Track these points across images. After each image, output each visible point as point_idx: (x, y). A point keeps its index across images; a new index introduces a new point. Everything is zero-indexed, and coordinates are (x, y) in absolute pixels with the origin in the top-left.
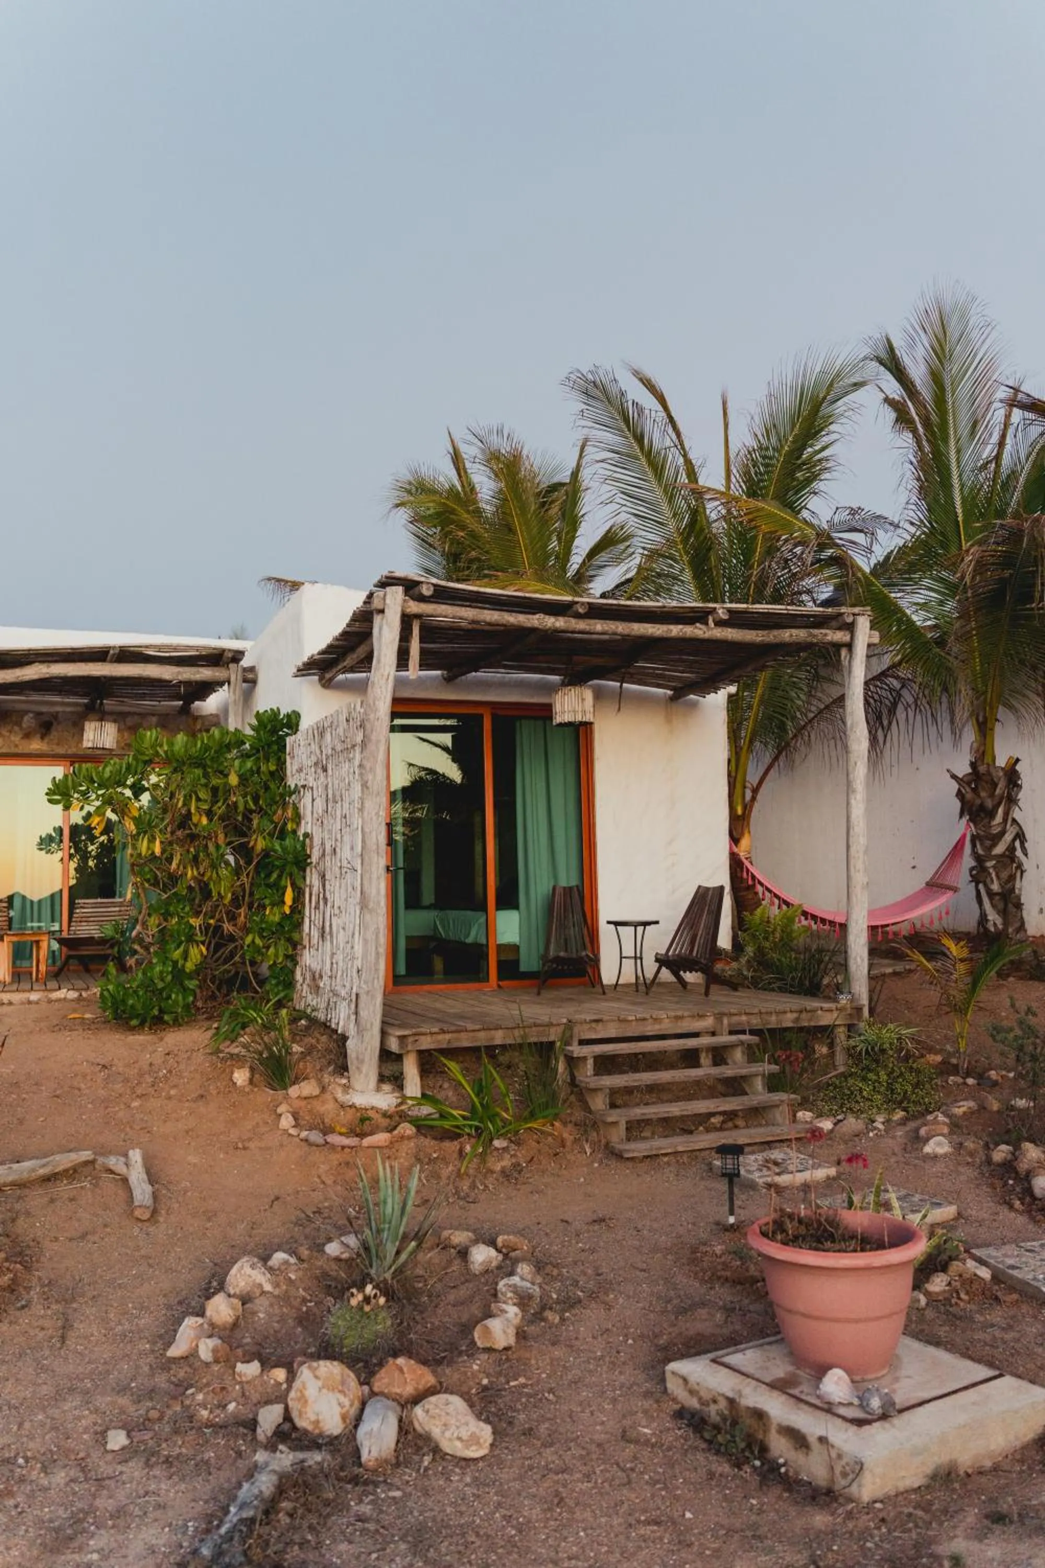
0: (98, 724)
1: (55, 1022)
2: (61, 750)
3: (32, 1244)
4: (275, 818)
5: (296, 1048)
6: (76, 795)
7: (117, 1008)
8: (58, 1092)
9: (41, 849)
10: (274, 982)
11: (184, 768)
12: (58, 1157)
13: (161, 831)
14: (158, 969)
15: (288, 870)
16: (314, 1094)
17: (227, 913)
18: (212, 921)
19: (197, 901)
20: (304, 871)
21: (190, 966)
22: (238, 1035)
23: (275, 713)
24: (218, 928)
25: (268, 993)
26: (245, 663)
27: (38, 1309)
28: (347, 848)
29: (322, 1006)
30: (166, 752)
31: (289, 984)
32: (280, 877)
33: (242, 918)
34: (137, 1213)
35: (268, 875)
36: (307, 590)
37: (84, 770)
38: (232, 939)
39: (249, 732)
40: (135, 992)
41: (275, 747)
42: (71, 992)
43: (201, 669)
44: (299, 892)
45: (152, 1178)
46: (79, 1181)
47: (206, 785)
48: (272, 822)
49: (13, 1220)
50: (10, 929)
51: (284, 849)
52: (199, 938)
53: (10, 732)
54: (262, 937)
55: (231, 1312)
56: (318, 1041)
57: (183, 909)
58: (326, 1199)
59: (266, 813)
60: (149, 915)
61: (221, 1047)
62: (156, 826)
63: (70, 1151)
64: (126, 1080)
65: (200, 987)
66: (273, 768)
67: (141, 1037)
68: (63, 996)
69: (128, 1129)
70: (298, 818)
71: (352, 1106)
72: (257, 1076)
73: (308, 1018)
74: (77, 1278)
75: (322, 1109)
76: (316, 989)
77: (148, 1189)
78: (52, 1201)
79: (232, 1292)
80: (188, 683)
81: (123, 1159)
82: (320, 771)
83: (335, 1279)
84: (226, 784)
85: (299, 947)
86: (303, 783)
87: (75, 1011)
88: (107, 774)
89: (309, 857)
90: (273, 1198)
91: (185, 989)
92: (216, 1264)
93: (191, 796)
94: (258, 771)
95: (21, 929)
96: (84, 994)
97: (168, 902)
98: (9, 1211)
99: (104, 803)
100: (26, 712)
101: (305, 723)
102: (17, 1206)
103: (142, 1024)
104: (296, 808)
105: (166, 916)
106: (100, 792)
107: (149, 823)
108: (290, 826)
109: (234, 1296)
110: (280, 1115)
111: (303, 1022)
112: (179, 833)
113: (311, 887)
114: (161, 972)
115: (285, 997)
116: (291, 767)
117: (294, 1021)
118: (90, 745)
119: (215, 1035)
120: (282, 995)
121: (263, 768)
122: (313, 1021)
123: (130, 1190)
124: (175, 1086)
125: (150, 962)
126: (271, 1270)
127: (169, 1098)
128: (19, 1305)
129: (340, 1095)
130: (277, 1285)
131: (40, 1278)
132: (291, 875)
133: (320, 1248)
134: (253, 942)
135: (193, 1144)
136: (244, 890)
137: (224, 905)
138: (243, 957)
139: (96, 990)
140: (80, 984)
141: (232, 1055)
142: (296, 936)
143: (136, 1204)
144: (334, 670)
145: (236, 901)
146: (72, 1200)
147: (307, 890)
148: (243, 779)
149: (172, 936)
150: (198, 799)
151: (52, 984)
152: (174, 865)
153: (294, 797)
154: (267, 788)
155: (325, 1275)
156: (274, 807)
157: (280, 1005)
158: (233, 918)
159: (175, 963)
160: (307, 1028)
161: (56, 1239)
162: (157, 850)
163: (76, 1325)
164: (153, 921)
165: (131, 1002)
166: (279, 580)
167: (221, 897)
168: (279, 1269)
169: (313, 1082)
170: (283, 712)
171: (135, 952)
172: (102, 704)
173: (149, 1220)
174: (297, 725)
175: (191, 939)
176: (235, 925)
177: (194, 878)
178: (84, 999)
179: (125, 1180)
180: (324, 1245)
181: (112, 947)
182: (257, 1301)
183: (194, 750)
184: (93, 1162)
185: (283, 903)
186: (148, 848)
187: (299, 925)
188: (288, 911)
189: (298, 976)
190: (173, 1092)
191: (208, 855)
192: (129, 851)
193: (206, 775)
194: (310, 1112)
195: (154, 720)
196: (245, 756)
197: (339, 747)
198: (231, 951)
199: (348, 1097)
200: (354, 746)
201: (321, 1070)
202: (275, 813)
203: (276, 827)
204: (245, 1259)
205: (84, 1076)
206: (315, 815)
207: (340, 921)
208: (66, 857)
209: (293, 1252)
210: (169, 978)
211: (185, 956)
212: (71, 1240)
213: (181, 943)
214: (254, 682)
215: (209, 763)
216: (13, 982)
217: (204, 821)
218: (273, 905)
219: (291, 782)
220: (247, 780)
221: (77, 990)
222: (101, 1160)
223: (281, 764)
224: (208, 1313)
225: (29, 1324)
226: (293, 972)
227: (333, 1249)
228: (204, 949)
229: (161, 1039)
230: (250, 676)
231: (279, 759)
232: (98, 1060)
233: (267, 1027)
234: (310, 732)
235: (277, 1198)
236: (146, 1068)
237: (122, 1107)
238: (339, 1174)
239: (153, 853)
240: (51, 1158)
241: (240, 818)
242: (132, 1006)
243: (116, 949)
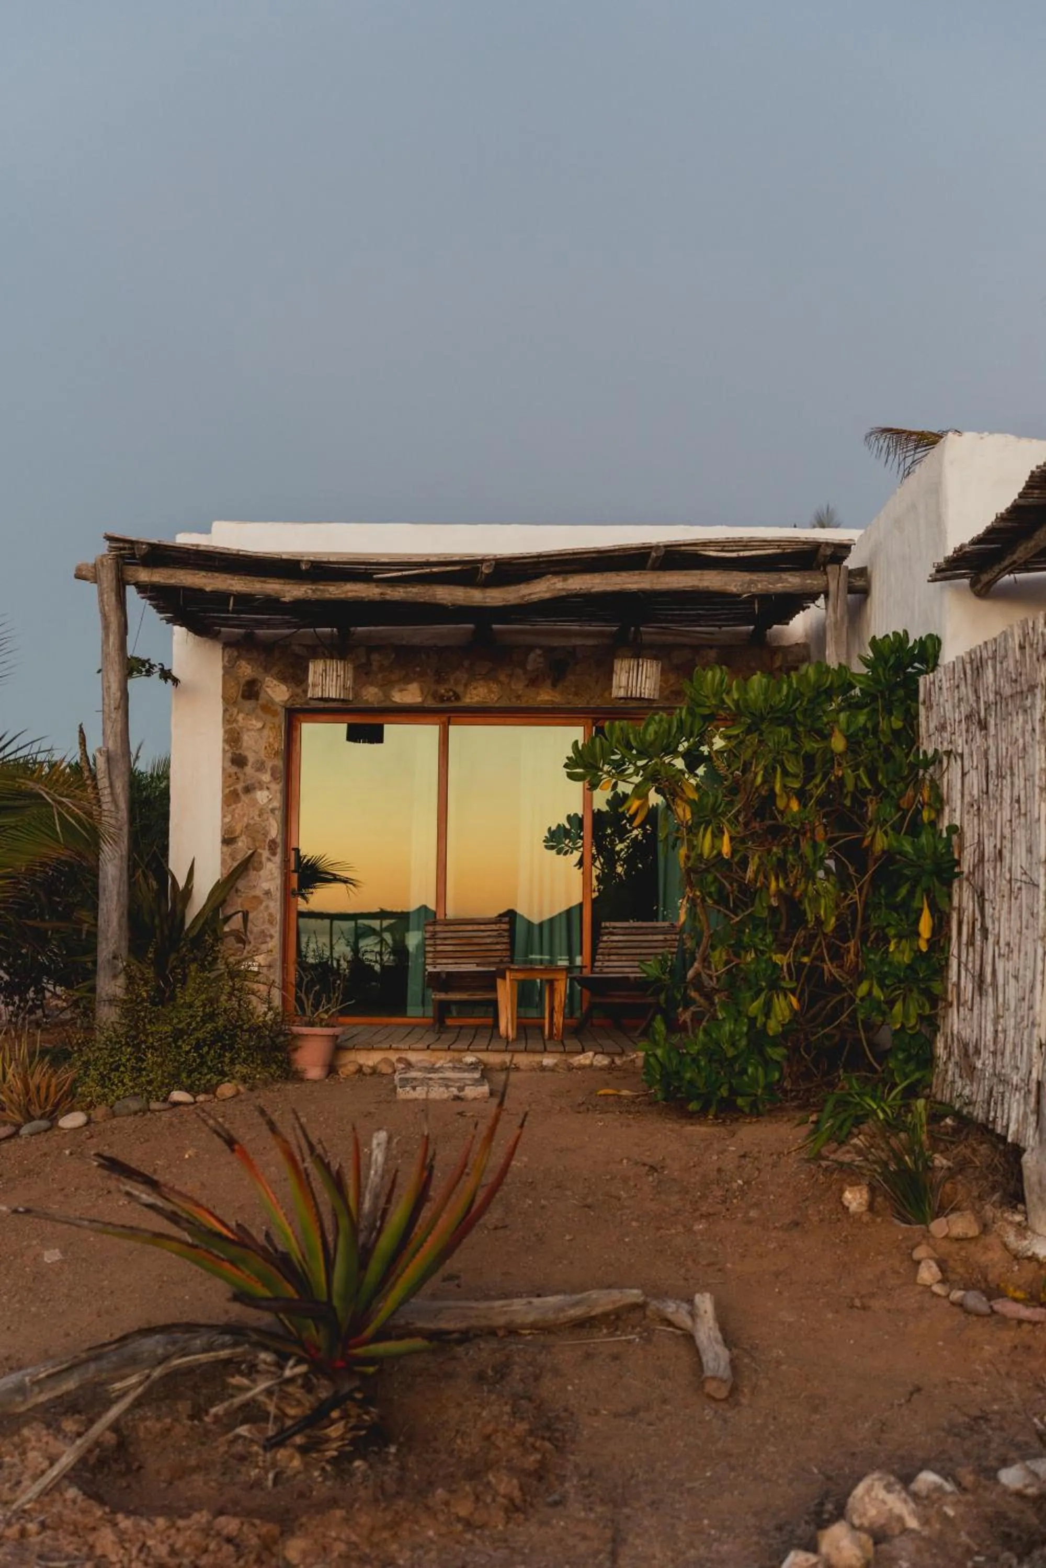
0: (633, 662)
1: (580, 1099)
2: (580, 703)
3: (563, 1414)
4: (904, 804)
5: (940, 1161)
6: (606, 768)
7: (669, 1085)
8: (589, 1200)
9: (552, 848)
10: (901, 1056)
11: (763, 727)
12: (594, 1294)
13: (728, 821)
14: (728, 1027)
15: (925, 882)
16: (971, 1234)
17: (829, 947)
18: (806, 960)
19: (783, 928)
20: (950, 886)
21: (773, 1027)
22: (850, 1134)
23: (901, 639)
24: (815, 971)
25: (891, 1072)
26: (851, 562)
27: (576, 1509)
28: (1021, 850)
29: (980, 1097)
30: (736, 703)
31: (928, 1061)
32: (911, 893)
33: (852, 956)
34: (710, 1387)
35: (893, 890)
36: (953, 446)
37: (617, 732)
38: (836, 987)
39: (859, 668)
40: (695, 1060)
41: (901, 693)
42: (599, 1057)
43: (785, 576)
44: (941, 919)
45: (729, 1340)
46: (624, 1332)
47: (795, 752)
48: (899, 808)
49: (537, 1378)
50: (512, 962)
51: (919, 850)
52: (787, 984)
53: (510, 676)
54: (882, 986)
55: (858, 1553)
56: (974, 1151)
57: (762, 939)
58: (995, 1400)
59: (887, 795)
60: (713, 948)
61: (824, 1151)
62: (724, 814)
63: (610, 1287)
64: (685, 1191)
65: (788, 1058)
66: (897, 724)
67: (703, 1129)
68: (588, 1062)
69: (690, 1263)
70: (939, 802)
71: (1033, 1258)
72: (879, 1199)
73: (957, 1115)
74: (629, 1472)
75: (983, 1259)
76: (970, 1071)
77: (724, 1353)
78: (588, 1356)
79: (857, 1522)
80: (765, 598)
81: (685, 1306)
82: (974, 728)
83: (1017, 1524)
84: (828, 750)
85: (941, 1004)
86: (946, 747)
87: (607, 1085)
88: (650, 736)
89: (958, 863)
90: (910, 1388)
91: (767, 1063)
92: (829, 1478)
93: (774, 769)
94: (875, 731)
95: (525, 962)
96: (618, 1061)
97: (739, 929)
98: (530, 1364)
99: (646, 780)
100: (531, 648)
101: (950, 654)
102: (541, 1358)
103: (704, 1111)
104: (935, 787)
105: (738, 948)
106: (640, 763)
107: (714, 809)
108: (926, 815)
109: (860, 1528)
110: (918, 1263)
111: (949, 1121)
112: (756, 825)
113: (960, 910)
114: (732, 1034)
115: (919, 1081)
116: (926, 722)
117: (935, 1118)
118: (622, 693)
119: (813, 1132)
120: (917, 1075)
121: (883, 725)
122: (965, 1122)
123: (696, 1353)
124: (756, 1205)
125: (714, 1017)
126: (915, 1496)
127: (750, 1222)
128: (550, 1499)
129: (1011, 1238)
130: (925, 1522)
131: (577, 1466)
132: (928, 891)
133: (991, 1474)
134: (870, 993)
135: (786, 1294)
136: (854, 913)
137: (825, 935)
138: (853, 1016)
139: (638, 1056)
140: (609, 1045)
141: (841, 1164)
142: (936, 988)
143: (708, 1373)
144: (996, 569)
145: (842, 932)
146: (615, 1358)
147: (955, 915)
148: (853, 742)
149: (745, 979)
150: (785, 773)
151: (573, 1044)
152: (750, 874)
153: (931, 769)
154: (888, 756)
155: (1001, 1516)
156: (901, 785)
157: (911, 1092)
158: (837, 955)
159: (753, 1020)
160: (956, 1131)
161: (597, 1412)
162: (726, 849)
163: (630, 1539)
164: (719, 956)
165: (688, 1075)
166: (899, 432)
167: (819, 922)
168: (927, 1497)
169: (969, 1214)
170: (913, 637)
171: (691, 1002)
172: (637, 631)
173: (725, 1400)
174: (936, 657)
175: (774, 986)
176: (841, 967)
177: (779, 893)
178: (619, 1069)
179: (689, 1338)
180: (996, 1470)
181: (657, 993)
182: (896, 1542)
183: (777, 698)
184: (640, 1307)
185: (918, 935)
186: (713, 847)
187: (941, 970)
188: (924, 947)
189: (940, 1050)
190: (753, 1214)
191: (801, 857)
192: (683, 851)
193: (796, 736)
194: (965, 1262)
195: (712, 654)
196: (853, 706)
197: (1007, 690)
198: (834, 1008)
199: (1026, 1243)
200: (1032, 688)
201: (980, 1198)
202: (902, 795)
203: (903, 818)
204: (876, 1475)
205: (625, 1180)
206: (967, 799)
207: (1010, 966)
208: (587, 860)
209: (947, 1475)
210: (744, 1043)
211: (768, 1009)
212: (617, 1415)
213: (761, 990)
214: (864, 592)
215: (799, 717)
216: (517, 1039)
217: (795, 806)
218: (900, 937)
219: (928, 746)
220: (859, 743)
221: (608, 1054)
222: (654, 1304)
223: (911, 719)
224: (824, 1548)
225: (565, 1528)
226: (931, 1043)
227: (1011, 1477)
228: (794, 1001)
229: (733, 1134)
230: (859, 583)
231: (908, 711)
232: (646, 1160)
233: (893, 1126)
234: (959, 667)
235: (918, 1390)
236: (713, 1175)
237: (680, 1229)
238: (1014, 1362)
239: (720, 854)
240: (585, 1294)
241: (848, 802)
242: (691, 1082)
243: (662, 997)
